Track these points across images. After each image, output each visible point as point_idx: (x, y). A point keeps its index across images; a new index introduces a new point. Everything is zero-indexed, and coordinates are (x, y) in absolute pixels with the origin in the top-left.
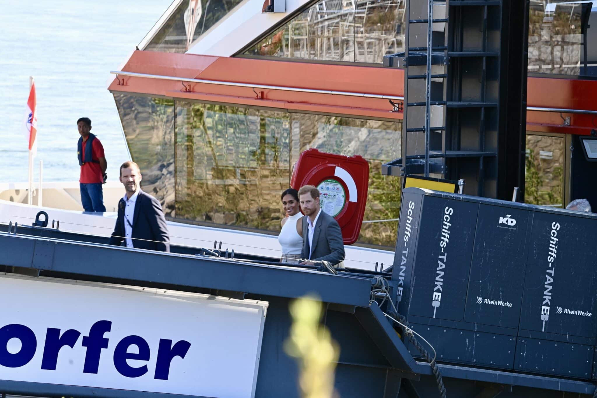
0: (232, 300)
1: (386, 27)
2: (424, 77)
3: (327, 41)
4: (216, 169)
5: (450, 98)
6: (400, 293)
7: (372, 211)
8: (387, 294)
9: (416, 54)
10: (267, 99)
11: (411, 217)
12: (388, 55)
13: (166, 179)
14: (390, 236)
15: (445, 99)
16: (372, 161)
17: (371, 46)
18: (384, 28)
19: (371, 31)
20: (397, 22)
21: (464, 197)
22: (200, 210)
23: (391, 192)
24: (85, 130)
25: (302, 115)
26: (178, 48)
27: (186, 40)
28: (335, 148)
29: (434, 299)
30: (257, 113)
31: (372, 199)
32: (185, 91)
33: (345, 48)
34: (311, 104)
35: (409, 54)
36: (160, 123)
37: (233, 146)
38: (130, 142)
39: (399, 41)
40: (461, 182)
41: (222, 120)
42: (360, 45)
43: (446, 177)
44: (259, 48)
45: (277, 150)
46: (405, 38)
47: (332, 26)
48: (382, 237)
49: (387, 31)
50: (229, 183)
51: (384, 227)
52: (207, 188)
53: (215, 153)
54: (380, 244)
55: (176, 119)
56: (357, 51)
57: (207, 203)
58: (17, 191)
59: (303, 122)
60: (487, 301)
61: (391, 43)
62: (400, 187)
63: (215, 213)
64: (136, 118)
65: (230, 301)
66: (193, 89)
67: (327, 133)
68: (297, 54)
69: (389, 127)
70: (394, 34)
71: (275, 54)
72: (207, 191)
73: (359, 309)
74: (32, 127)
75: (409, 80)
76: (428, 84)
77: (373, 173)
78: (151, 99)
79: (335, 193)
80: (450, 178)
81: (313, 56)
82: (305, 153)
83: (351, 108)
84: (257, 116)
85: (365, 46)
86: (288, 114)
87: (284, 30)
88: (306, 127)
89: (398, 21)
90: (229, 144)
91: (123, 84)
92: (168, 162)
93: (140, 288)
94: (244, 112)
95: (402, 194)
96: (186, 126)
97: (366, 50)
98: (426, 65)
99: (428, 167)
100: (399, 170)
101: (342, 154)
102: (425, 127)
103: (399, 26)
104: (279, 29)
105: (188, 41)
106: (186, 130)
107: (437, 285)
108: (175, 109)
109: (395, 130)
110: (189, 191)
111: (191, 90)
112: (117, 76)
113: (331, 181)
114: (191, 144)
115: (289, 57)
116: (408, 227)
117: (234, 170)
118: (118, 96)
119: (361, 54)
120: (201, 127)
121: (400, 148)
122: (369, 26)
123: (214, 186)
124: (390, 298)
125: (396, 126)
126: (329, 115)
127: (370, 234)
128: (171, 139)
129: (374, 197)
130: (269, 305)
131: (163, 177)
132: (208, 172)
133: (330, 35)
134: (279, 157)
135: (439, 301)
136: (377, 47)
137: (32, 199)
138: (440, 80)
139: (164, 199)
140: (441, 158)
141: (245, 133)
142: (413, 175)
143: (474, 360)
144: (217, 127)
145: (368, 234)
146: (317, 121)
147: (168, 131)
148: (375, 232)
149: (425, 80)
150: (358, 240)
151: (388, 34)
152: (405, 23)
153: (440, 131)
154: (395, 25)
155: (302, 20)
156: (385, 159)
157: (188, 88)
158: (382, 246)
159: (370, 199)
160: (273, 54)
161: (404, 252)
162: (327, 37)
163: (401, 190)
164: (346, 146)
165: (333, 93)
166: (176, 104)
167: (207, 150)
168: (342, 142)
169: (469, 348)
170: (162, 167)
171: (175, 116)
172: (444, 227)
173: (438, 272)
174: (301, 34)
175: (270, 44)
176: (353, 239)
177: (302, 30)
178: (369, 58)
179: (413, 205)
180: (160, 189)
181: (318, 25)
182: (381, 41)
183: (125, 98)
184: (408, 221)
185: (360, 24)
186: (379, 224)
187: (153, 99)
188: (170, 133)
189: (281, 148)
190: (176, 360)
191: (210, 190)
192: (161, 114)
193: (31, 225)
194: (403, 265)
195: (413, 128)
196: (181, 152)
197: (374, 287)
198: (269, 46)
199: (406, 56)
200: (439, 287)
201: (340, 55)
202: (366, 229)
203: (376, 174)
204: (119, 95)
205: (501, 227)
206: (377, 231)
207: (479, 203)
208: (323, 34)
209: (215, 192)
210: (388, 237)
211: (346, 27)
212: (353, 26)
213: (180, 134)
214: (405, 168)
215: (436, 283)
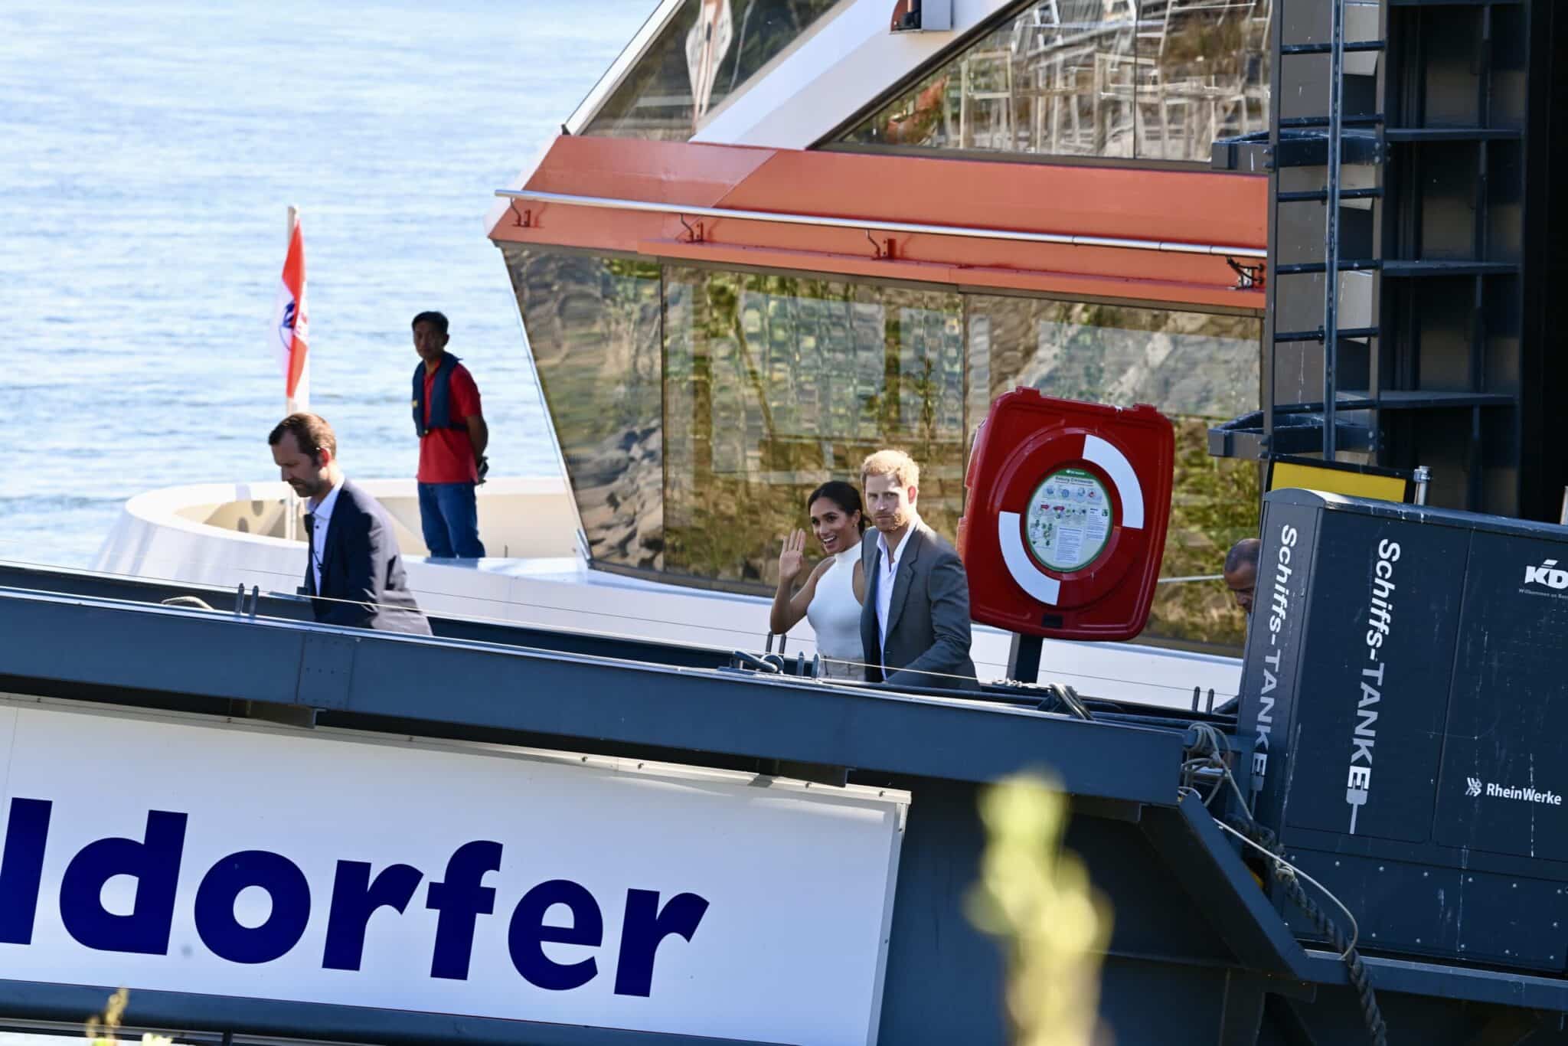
0: (815, 786)
1: (1219, 64)
2: (1322, 197)
3: (1061, 105)
4: (770, 445)
5: (1392, 250)
6: (1261, 771)
7: (1182, 553)
8: (1225, 772)
9: (1300, 136)
10: (904, 259)
11: (1286, 566)
12: (1225, 140)
13: (638, 472)
14: (1231, 618)
15: (1377, 254)
16: (1182, 419)
17: (1179, 115)
18: (1215, 68)
19: (1180, 76)
20: (1248, 52)
21: (1431, 513)
22: (728, 553)
23: (1234, 502)
24: (432, 344)
25: (997, 299)
26: (671, 128)
27: (692, 107)
28: (1084, 387)
29: (1350, 785)
30: (877, 296)
31: (1183, 520)
32: (688, 239)
33: (1108, 122)
34: (1018, 270)
35: (1280, 136)
36: (624, 325)
37: (816, 380)
38: (547, 375)
39: (1254, 101)
40: (1422, 473)
41: (785, 316)
42: (1148, 115)
43: (1380, 460)
44: (882, 126)
45: (930, 392)
46: (1269, 93)
47: (1075, 65)
48: (1209, 620)
49: (1223, 76)
50: (806, 481)
51: (1215, 594)
52: (748, 494)
53: (769, 403)
54: (1205, 639)
55: (665, 315)
56: (1142, 130)
57: (747, 534)
58: (258, 506)
59: (999, 317)
60: (1493, 789)
61: (1232, 107)
62: (1257, 488)
63: (767, 561)
64: (561, 311)
65: (808, 790)
66: (710, 233)
67: (1061, 347)
68: (982, 140)
69: (1226, 331)
70: (1240, 82)
71: (924, 140)
72: (746, 501)
73: (1150, 810)
74: (294, 339)
75: (1281, 204)
76: (1332, 214)
77: (1186, 452)
78: (601, 262)
79: (1084, 505)
80: (1391, 463)
81: (1025, 144)
82: (1005, 400)
83: (1127, 279)
84: (878, 303)
85: (1164, 115)
86: (958, 299)
87: (948, 78)
88: (1007, 331)
89: (1250, 49)
90: (803, 379)
91: (527, 225)
92: (646, 427)
93: (576, 757)
94: (842, 292)
95: (1263, 506)
96: (692, 332)
97: (1165, 127)
98: (1326, 163)
99: (1333, 433)
100: (1254, 443)
101: (1101, 402)
102: (1325, 329)
103: (1254, 63)
104: (935, 75)
105: (697, 108)
106: (692, 343)
107: (1358, 748)
108: (662, 288)
109: (1244, 337)
110: (700, 503)
111: (705, 236)
112: (512, 203)
113: (1073, 472)
114: (703, 378)
115: (962, 147)
116: (1280, 593)
117: (816, 447)
118: (515, 256)
119: (1154, 137)
120: (731, 333)
121: (1257, 385)
122: (1173, 64)
123: (766, 488)
124: (1233, 782)
125: (1245, 327)
126: (1068, 300)
127: (1179, 613)
128: (652, 367)
129: (1188, 514)
130: (912, 801)
131: (632, 465)
132: (749, 453)
133: (1070, 88)
134: (935, 411)
135: (1365, 790)
136: (1195, 118)
137: (294, 525)
138: (1365, 203)
139: (635, 524)
140: (1367, 411)
141: (845, 351)
142: (1293, 455)
143: (1460, 946)
144: (771, 334)
145: (1173, 613)
146: (1035, 315)
147: (645, 346)
148: (1191, 609)
149: (1324, 204)
150: (1145, 630)
151: (1224, 83)
152: (1269, 53)
153: (1364, 340)
154: (1244, 60)
155: (996, 50)
156: (1219, 413)
157: (697, 232)
158: (1210, 643)
159: (1177, 521)
160: (920, 140)
161: (1269, 659)
162: (1062, 93)
163: (1260, 495)
164: (1112, 381)
165: (1077, 240)
166: (666, 274)
167: (748, 393)
168: (1101, 370)
169: (1446, 914)
170: (630, 439)
171: (664, 308)
172: (1376, 592)
173: (1361, 713)
174: (993, 86)
175: (912, 115)
176: (1134, 624)
177: (996, 77)
178: (1174, 148)
179: (1292, 536)
180: (625, 498)
181: (1038, 62)
182: (1205, 103)
183: (532, 260)
184: (1279, 578)
185: (1151, 58)
186: (1201, 586)
187: (606, 262)
188: (650, 347)
189: (939, 388)
190: (670, 945)
191: (755, 500)
192: (627, 299)
193: (294, 593)
194: (1268, 694)
195: (1291, 330)
196: (680, 402)
197: (1191, 753)
198: (910, 118)
199: (1273, 140)
200: (1364, 752)
201: (1096, 141)
202: (1166, 600)
203: (1195, 454)
204: (516, 252)
205: (1530, 593)
206: (1197, 606)
207: (1471, 529)
208: (1051, 86)
209: (767, 505)
210: (1227, 621)
211: (1112, 66)
212: (1129, 63)
213: (676, 353)
214: (1270, 438)
215: (1356, 741)
